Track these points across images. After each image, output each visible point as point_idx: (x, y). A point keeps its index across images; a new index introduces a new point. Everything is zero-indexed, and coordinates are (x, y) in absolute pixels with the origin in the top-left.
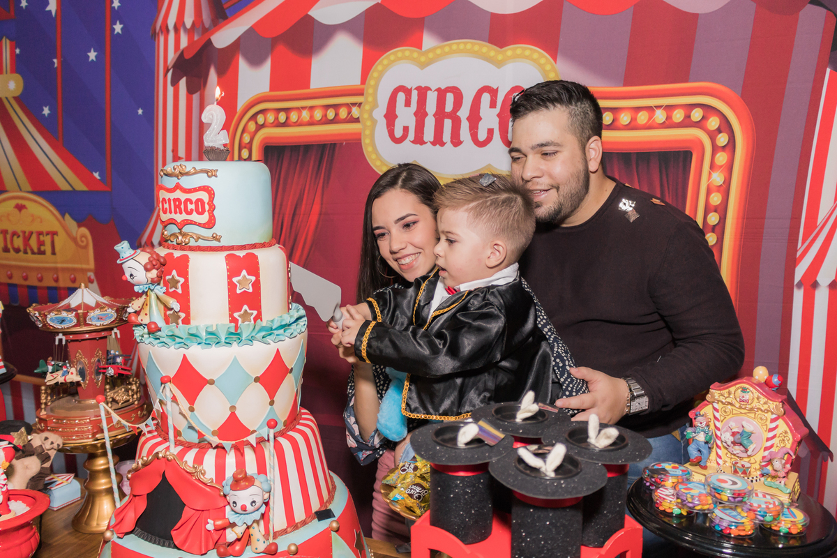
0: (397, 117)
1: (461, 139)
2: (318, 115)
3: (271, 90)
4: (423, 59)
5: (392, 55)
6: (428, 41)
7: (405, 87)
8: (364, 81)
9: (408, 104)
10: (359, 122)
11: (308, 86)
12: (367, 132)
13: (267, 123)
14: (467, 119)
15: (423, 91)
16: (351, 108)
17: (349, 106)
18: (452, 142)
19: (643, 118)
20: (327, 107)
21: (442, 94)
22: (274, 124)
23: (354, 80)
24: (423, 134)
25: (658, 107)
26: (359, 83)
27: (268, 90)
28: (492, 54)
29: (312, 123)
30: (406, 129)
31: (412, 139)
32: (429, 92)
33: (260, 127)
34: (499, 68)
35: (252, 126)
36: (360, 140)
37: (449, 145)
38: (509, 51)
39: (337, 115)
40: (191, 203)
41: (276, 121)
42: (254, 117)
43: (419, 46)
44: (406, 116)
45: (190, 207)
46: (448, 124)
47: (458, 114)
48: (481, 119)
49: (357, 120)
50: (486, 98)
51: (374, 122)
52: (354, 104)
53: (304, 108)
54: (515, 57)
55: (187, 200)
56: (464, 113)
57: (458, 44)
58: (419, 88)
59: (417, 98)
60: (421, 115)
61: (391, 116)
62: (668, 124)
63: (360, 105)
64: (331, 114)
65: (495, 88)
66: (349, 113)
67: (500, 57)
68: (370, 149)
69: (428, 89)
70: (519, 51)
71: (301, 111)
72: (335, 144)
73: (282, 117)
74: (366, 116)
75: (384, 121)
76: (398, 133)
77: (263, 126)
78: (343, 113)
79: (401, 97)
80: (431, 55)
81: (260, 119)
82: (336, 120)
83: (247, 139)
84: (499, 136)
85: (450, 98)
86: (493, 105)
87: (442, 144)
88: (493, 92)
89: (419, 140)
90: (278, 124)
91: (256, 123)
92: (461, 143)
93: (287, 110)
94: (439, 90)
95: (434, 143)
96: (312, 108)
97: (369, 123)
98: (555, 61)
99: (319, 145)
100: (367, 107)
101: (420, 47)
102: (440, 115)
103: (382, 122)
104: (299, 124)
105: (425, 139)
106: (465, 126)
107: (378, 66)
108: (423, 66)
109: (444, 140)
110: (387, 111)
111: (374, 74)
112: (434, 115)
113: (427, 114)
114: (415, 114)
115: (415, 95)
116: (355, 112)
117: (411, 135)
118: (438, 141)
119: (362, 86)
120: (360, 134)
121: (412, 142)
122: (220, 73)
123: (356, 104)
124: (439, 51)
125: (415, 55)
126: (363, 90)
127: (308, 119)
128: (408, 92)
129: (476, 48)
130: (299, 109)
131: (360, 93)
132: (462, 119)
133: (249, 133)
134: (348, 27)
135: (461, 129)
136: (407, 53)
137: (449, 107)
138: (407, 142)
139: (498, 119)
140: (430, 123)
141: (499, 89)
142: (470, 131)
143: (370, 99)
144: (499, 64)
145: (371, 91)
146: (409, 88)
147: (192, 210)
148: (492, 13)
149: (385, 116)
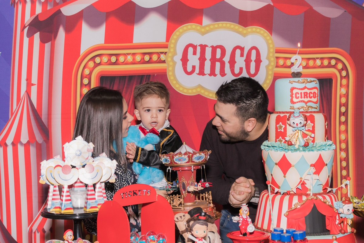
0: (188, 60)
1: (226, 73)
2: (138, 58)
3: (105, 43)
4: (203, 30)
5: (185, 27)
6: (206, 21)
7: (193, 44)
8: (168, 39)
9: (195, 53)
10: (165, 63)
11: (132, 42)
12: (170, 69)
13: (102, 63)
14: (229, 62)
15: (203, 48)
16: (160, 55)
17: (159, 54)
18: (220, 74)
19: (311, 63)
20: (145, 54)
21: (214, 49)
22: (107, 63)
23: (162, 39)
24: (204, 70)
25: (317, 58)
26: (165, 41)
27: (103, 42)
28: (241, 30)
29: (134, 63)
30: (194, 67)
31: (198, 72)
32: (207, 48)
33: (96, 65)
34: (244, 37)
35: (91, 64)
36: (166, 73)
37: (219, 76)
38: (250, 29)
39: (150, 58)
40: (312, 94)
41: (109, 62)
42: (93, 59)
43: (201, 23)
44: (193, 60)
45: (311, 95)
46: (218, 65)
47: (223, 59)
48: (236, 62)
49: (164, 62)
50: (238, 52)
51: (175, 63)
52: (162, 53)
53: (129, 54)
54: (253, 32)
55: (310, 93)
56: (227, 59)
57: (222, 24)
58: (201, 46)
59: (200, 50)
60: (202, 59)
61: (185, 60)
62: (322, 66)
63: (165, 53)
64: (147, 58)
65: (243, 47)
66: (159, 57)
67: (245, 32)
68: (172, 78)
69: (206, 46)
70: (254, 29)
71: (127, 56)
72: (150, 76)
73: (113, 59)
74: (169, 59)
75: (181, 63)
76: (189, 69)
77: (100, 64)
78: (155, 57)
79: (191, 50)
80: (207, 28)
81: (98, 60)
82: (150, 62)
83: (87, 72)
84: (246, 71)
85: (219, 51)
86: (242, 55)
87: (215, 75)
88: (242, 49)
89: (202, 73)
90: (110, 63)
91: (95, 62)
92: (225, 75)
93: (117, 55)
94: (212, 47)
95: (210, 75)
96: (134, 54)
97: (171, 64)
98: (271, 35)
99: (139, 76)
100: (170, 55)
101: (202, 25)
102: (214, 60)
103: (179, 64)
104: (124, 63)
105: (205, 73)
106: (227, 66)
107: (177, 33)
108: (203, 34)
109: (216, 73)
110: (182, 57)
111: (174, 36)
112: (210, 60)
113: (206, 59)
114: (199, 59)
115: (199, 49)
116: (163, 57)
117: (197, 70)
118: (213, 73)
119: (167, 43)
120: (166, 70)
121: (198, 74)
122: (67, 31)
123: (163, 52)
124: (212, 27)
125: (199, 28)
126: (168, 45)
127: (132, 60)
128: (195, 47)
129: (232, 26)
130: (125, 55)
131: (166, 47)
132: (225, 62)
133: (89, 68)
134: (158, 10)
135: (225, 67)
136: (194, 27)
137: (218, 56)
138: (194, 74)
139: (245, 63)
140: (208, 64)
141: (245, 48)
142: (230, 69)
143: (172, 50)
144: (244, 35)
145: (172, 46)
146: (195, 45)
147: (312, 96)
148: (240, 10)
149: (181, 60)
